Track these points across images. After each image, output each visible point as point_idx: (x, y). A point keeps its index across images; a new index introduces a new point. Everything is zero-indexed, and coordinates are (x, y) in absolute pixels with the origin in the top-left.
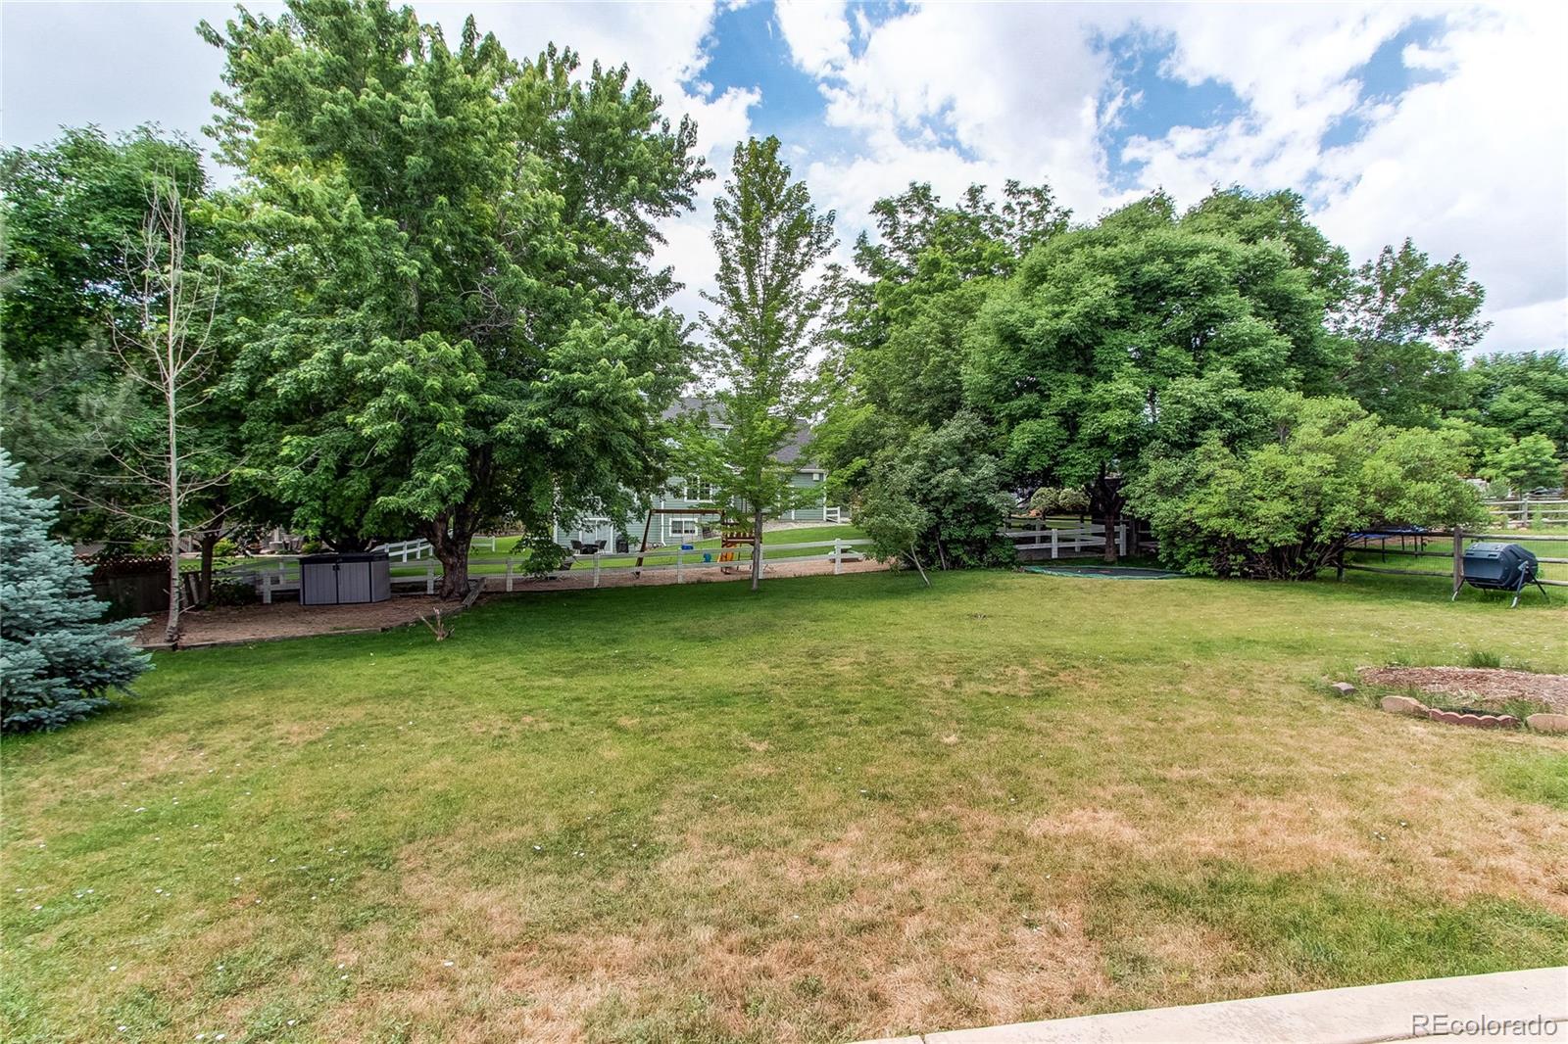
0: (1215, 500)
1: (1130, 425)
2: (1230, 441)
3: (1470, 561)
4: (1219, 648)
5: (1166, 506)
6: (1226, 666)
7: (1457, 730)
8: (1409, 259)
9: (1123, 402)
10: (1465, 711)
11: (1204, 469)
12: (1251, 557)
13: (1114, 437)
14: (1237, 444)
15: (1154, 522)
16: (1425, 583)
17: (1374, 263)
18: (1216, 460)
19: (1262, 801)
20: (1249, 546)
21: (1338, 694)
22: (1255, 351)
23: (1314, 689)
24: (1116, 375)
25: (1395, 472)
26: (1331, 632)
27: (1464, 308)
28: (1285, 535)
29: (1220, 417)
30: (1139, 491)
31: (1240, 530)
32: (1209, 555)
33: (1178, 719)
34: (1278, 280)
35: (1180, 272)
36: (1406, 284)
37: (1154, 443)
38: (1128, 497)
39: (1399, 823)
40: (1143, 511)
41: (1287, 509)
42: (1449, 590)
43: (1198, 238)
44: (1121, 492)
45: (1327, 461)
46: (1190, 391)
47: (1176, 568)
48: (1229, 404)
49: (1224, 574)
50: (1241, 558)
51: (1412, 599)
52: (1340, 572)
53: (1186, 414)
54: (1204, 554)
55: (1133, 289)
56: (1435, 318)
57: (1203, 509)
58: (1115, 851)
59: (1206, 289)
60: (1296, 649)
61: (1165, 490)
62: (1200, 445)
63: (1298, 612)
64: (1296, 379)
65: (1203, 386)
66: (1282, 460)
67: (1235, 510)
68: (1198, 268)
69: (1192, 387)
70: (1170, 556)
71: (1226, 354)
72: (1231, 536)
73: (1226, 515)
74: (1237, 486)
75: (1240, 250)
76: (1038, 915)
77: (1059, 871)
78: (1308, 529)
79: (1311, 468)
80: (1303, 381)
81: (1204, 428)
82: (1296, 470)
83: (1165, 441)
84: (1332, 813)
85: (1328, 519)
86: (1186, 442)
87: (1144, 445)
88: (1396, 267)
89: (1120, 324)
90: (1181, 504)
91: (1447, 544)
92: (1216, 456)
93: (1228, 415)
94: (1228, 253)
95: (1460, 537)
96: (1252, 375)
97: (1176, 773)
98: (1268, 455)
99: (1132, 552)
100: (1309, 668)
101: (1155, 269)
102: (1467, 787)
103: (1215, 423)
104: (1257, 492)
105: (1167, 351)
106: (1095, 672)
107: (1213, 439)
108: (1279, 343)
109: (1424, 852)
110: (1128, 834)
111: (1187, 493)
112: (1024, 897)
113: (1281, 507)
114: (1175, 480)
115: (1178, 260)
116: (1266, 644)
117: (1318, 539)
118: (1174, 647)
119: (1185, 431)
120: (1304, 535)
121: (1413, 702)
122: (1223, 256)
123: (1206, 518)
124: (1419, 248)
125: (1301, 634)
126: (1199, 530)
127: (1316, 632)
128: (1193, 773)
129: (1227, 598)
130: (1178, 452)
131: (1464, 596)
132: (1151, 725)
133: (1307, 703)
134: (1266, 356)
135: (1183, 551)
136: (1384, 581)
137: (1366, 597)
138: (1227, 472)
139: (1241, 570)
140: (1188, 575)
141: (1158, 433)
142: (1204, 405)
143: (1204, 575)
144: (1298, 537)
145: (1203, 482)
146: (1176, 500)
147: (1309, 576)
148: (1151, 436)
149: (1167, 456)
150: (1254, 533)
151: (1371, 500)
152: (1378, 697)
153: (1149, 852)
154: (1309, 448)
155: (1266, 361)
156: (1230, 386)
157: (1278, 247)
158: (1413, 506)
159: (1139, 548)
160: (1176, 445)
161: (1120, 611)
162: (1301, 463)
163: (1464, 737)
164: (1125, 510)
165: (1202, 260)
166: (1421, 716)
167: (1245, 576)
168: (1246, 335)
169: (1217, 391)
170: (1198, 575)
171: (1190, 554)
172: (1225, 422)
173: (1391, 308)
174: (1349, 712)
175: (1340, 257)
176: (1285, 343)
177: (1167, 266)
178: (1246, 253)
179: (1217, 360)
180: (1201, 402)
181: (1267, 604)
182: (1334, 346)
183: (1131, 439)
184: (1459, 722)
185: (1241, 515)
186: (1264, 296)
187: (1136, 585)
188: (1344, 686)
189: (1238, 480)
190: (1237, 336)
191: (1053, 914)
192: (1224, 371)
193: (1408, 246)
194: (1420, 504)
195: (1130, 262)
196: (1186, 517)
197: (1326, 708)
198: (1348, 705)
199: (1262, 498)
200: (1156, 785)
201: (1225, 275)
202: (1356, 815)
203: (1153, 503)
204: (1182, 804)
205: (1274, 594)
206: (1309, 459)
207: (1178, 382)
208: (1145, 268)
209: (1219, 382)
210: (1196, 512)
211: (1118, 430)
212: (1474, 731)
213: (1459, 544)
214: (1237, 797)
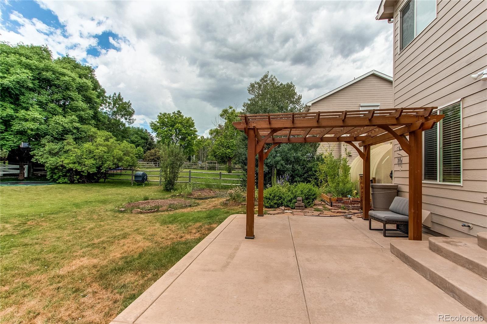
0: (72, 158)
1: (37, 129)
2: (75, 139)
3: (136, 176)
4: (82, 205)
5: (54, 159)
6: (87, 210)
7: (149, 214)
8: (120, 98)
9: (34, 120)
10: (149, 210)
11: (67, 148)
12: (81, 176)
13: (29, 132)
14: (77, 141)
15: (47, 165)
16: (124, 182)
17: (112, 96)
18: (72, 145)
19: (123, 240)
20: (82, 173)
21: (121, 212)
22: (83, 113)
23: (115, 212)
24: (31, 109)
25: (121, 153)
26: (110, 197)
27: (131, 114)
28: (93, 170)
29: (72, 132)
30: (40, 153)
31: (79, 168)
32: (67, 176)
33: (85, 227)
34: (88, 93)
35: (58, 79)
36: (118, 104)
37: (47, 137)
38: (34, 155)
39: (152, 235)
40: (42, 160)
41: (94, 162)
42: (131, 184)
43: (65, 71)
44: (31, 153)
45: (105, 149)
46: (62, 121)
47: (55, 181)
48: (75, 128)
49: (72, 182)
50: (78, 177)
51: (124, 186)
52: (105, 180)
53: (60, 129)
54: (65, 176)
55: (38, 79)
56: (125, 115)
57: (66, 161)
58: (95, 266)
59: (67, 89)
60: (104, 202)
61: (52, 153)
62: (66, 140)
63: (98, 192)
64: (94, 124)
65: (67, 120)
66: (92, 148)
67: (78, 162)
68: (65, 80)
69: (63, 120)
70: (52, 177)
71: (73, 111)
72: (76, 170)
73: (74, 163)
74: (79, 154)
75: (78, 80)
76: (85, 292)
77: (82, 278)
78: (99, 168)
79: (101, 151)
80: (96, 125)
81: (67, 134)
82: (97, 151)
83: (51, 136)
84: (139, 238)
85: (105, 165)
86: (60, 137)
87: (43, 137)
88: (116, 99)
89: (32, 90)
90: (58, 159)
91: (130, 172)
92: (71, 144)
93: (75, 131)
94: (75, 79)
95: (133, 170)
96: (82, 120)
97: (96, 241)
98: (87, 145)
99: (30, 176)
100: (110, 207)
101: (48, 75)
102: (158, 225)
103: (70, 133)
104: (85, 156)
105: (52, 105)
106: (43, 219)
107: (70, 138)
108: (89, 112)
109: (160, 240)
110: (95, 261)
111: (60, 155)
112: (77, 290)
113: (92, 161)
114: (56, 151)
115: (57, 75)
116: (95, 202)
117: (102, 171)
118: (67, 207)
119: (60, 134)
120: (97, 170)
121: (139, 210)
122: (74, 80)
123: (68, 164)
124: (122, 96)
125: (103, 198)
126: (65, 168)
127: (106, 197)
128: (101, 239)
129: (76, 190)
130: (57, 141)
131: (134, 185)
132: (78, 231)
133: (115, 215)
134: (86, 115)
135: (58, 175)
136: (116, 182)
137: (113, 187)
138: (76, 150)
139: (78, 181)
140: (59, 183)
141: (49, 133)
142: (67, 126)
143: (65, 183)
144: (96, 170)
145: (66, 152)
146: (56, 157)
147: (97, 182)
148: (46, 134)
149: (52, 142)
150: (84, 169)
151: (116, 160)
152: (132, 211)
153: (105, 263)
154: (100, 145)
155: (86, 116)
156: (75, 122)
157: (89, 83)
158: (125, 163)
159: (33, 174)
160: (56, 138)
161: (38, 197)
162: (98, 149)
163: (151, 216)
164: (33, 160)
165: (66, 78)
166: (141, 213)
167: (79, 183)
168: (81, 107)
169: (72, 123)
170: (63, 183)
171: (60, 176)
172: (74, 133)
173: (115, 109)
174: (126, 215)
175: (104, 92)
176: (91, 112)
177: (53, 76)
178: (80, 81)
179: (70, 113)
180: (66, 125)
181: (89, 191)
182: (103, 116)
183: (38, 134)
184: (148, 213)
185: (79, 163)
186: (84, 96)
187: (41, 187)
188: (123, 209)
189: (79, 153)
190: (77, 107)
191: (90, 290)
192: (73, 117)
193: (119, 94)
194: (127, 162)
195: (37, 68)
196: (61, 163)
197: (120, 215)
198: (125, 214)
199: (86, 158)
200: (93, 246)
201: (74, 86)
202: (144, 237)
203: (47, 158)
204: (105, 248)
205: (90, 187)
206: (101, 148)
207: (57, 117)
208: (44, 73)
209: (72, 120)
210: (64, 162)
211: (32, 130)
212: (151, 214)
213: (133, 172)
214: (116, 241)
